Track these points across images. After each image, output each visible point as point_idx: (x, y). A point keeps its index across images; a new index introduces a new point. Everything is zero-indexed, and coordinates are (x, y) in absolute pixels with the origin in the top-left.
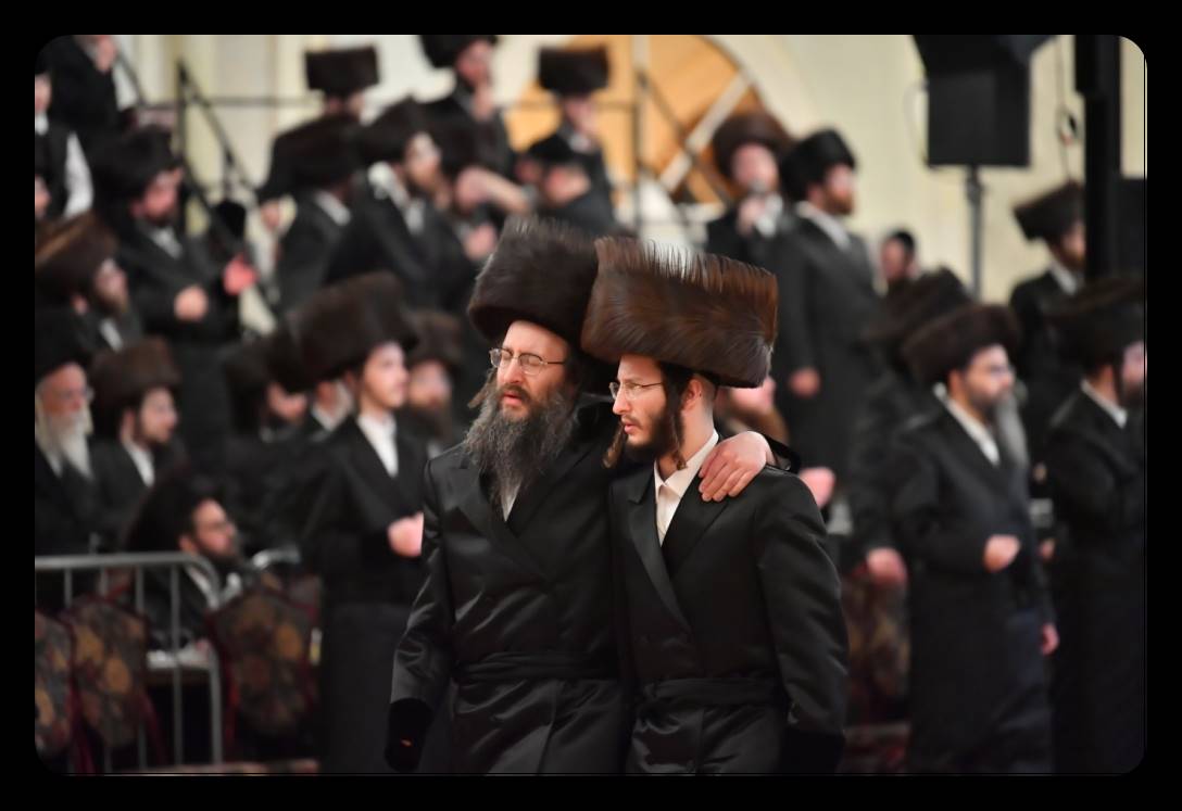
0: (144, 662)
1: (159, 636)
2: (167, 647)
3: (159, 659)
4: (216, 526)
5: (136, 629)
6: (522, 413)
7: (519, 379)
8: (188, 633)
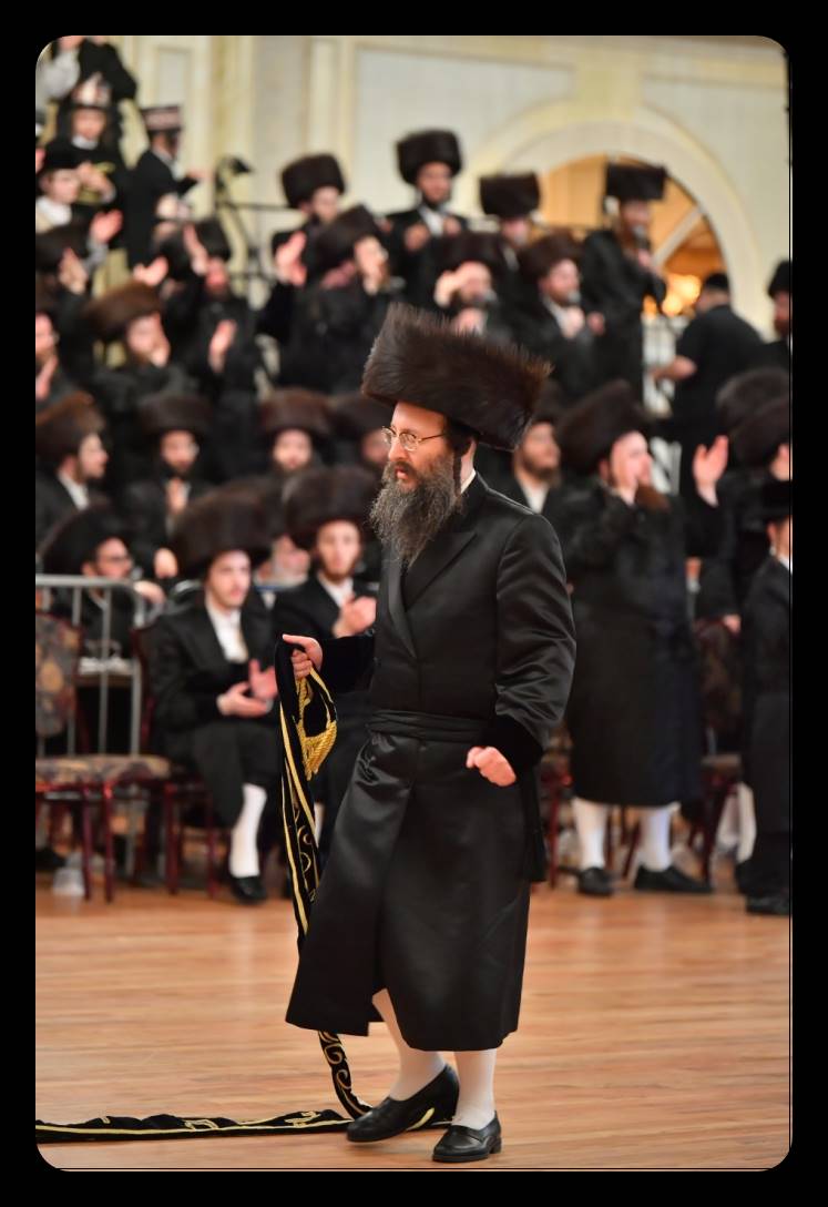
0: (76, 667)
1: (90, 645)
2: (98, 655)
3: (89, 666)
4: (116, 559)
5: (71, 639)
6: (410, 486)
7: (403, 455)
8: (117, 646)
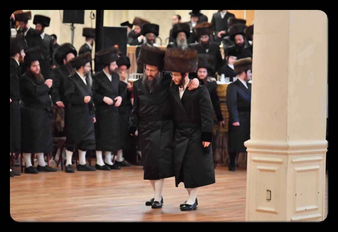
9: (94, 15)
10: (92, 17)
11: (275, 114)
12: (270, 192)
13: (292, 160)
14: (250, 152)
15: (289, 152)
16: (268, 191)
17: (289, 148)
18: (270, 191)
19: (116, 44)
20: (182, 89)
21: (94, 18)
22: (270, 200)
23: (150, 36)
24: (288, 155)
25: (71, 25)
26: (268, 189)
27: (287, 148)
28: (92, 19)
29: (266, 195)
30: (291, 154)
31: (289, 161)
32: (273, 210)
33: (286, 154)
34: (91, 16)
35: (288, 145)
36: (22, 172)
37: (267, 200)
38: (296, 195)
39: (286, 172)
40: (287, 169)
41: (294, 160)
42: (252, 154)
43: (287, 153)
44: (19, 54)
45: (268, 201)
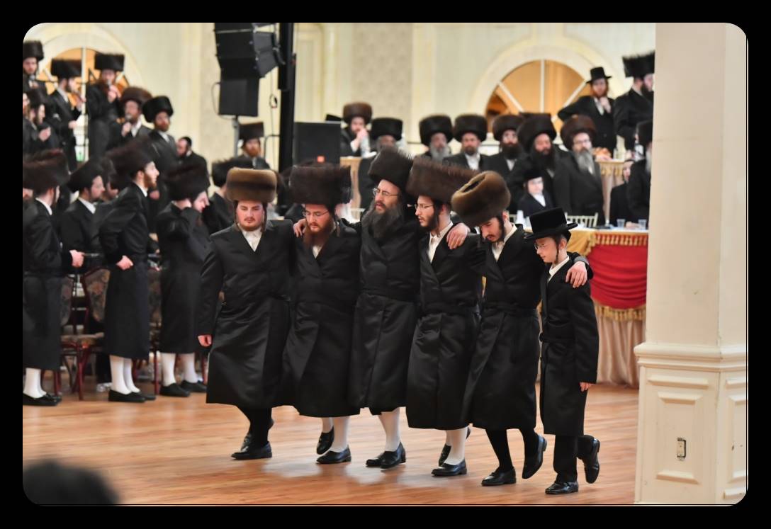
6: (383, 211)
9: (276, 100)
10: (273, 104)
11: (695, 294)
12: (683, 443)
13: (726, 381)
14: (645, 366)
15: (721, 366)
16: (679, 440)
17: (722, 358)
18: (685, 441)
19: (321, 155)
20: (435, 237)
21: (276, 107)
22: (684, 457)
23: (387, 141)
24: (720, 373)
25: (233, 119)
26: (682, 437)
27: (719, 359)
28: (272, 107)
29: (676, 448)
30: (726, 371)
31: (722, 382)
32: (690, 476)
33: (717, 371)
34: (270, 103)
35: (721, 353)
36: (156, 393)
37: (678, 457)
38: (733, 448)
39: (716, 405)
40: (717, 398)
41: (730, 382)
42: (649, 369)
43: (719, 369)
44: (143, 174)
45: (681, 460)
